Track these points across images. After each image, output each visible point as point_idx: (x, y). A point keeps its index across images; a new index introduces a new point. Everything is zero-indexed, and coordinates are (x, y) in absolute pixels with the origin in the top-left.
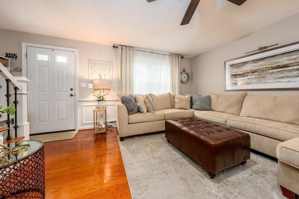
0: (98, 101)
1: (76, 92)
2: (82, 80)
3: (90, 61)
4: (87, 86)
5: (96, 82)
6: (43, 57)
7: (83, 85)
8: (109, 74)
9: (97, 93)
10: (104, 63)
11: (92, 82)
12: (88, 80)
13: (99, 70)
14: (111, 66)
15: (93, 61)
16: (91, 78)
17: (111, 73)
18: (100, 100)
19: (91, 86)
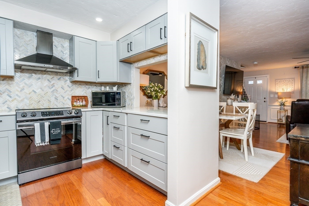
0: (280, 105)
1: (268, 100)
2: (271, 93)
3: (276, 80)
4: (274, 96)
5: (279, 94)
6: (251, 82)
7: (272, 96)
8: (291, 87)
9: (280, 100)
10: (287, 80)
11: (277, 93)
12: (275, 92)
13: (283, 85)
14: (293, 81)
15: (279, 80)
16: (277, 91)
17: (293, 86)
18: (282, 105)
19: (276, 96)
